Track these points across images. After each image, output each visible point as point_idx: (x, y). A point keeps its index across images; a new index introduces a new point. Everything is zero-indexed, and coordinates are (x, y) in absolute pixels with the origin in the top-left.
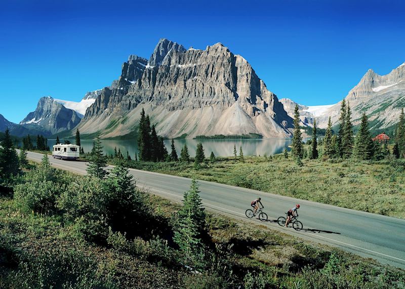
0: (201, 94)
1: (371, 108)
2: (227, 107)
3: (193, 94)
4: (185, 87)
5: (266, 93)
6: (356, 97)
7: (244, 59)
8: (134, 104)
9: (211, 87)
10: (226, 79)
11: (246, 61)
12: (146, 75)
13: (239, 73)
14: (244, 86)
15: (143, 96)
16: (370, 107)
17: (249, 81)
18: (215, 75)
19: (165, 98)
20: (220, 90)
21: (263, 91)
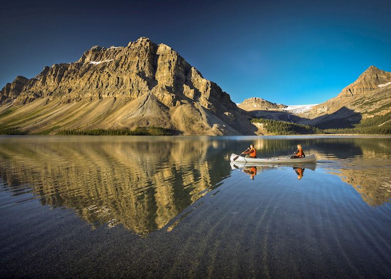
0: (105, 85)
1: (378, 102)
2: (136, 96)
3: (95, 85)
4: (89, 80)
5: (200, 81)
6: (353, 94)
7: (168, 47)
8: (31, 98)
9: (118, 78)
10: (140, 69)
11: (170, 48)
12: (52, 72)
13: (159, 61)
14: (165, 75)
15: (44, 91)
16: (376, 101)
17: (173, 68)
18: (127, 65)
19: (65, 92)
20: (129, 80)
21: (196, 79)
